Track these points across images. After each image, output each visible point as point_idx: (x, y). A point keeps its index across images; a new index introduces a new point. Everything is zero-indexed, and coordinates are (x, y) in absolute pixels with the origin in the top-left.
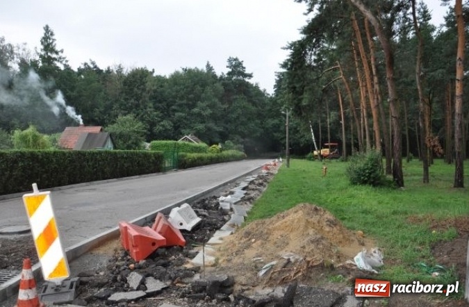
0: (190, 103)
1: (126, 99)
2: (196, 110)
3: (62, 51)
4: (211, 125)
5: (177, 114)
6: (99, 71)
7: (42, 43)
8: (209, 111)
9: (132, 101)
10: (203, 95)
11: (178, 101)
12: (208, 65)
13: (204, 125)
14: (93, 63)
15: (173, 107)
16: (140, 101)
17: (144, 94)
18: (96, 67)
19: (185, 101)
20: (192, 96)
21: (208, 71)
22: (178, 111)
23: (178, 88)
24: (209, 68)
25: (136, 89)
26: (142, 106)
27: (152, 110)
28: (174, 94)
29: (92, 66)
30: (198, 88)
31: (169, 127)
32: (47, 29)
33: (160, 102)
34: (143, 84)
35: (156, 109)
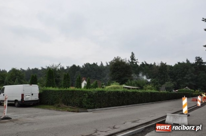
0: (183, 75)
1: (160, 75)
2: (185, 78)
3: (137, 60)
4: (191, 83)
5: (178, 79)
6: (147, 65)
7: (131, 58)
8: (190, 78)
9: (163, 75)
10: (188, 72)
11: (178, 75)
12: (187, 60)
13: (189, 83)
14: (145, 62)
15: (177, 77)
16: (165, 75)
17: (166, 73)
18: (146, 63)
19: (181, 75)
20: (183, 73)
21: (187, 62)
22: (178, 78)
23: (178, 70)
24: (188, 61)
25: (163, 72)
26: (166, 77)
27: (170, 78)
28: (177, 72)
29: (145, 63)
30: (186, 70)
31: (176, 84)
32: (132, 53)
33: (172, 75)
34: (166, 69)
35: (171, 78)
